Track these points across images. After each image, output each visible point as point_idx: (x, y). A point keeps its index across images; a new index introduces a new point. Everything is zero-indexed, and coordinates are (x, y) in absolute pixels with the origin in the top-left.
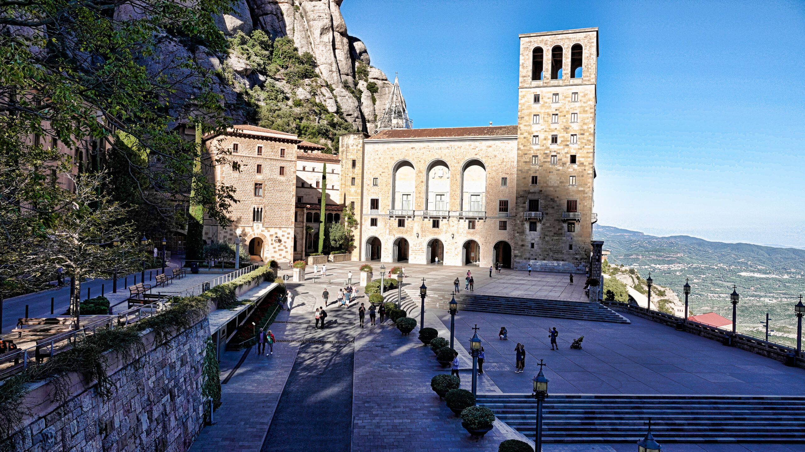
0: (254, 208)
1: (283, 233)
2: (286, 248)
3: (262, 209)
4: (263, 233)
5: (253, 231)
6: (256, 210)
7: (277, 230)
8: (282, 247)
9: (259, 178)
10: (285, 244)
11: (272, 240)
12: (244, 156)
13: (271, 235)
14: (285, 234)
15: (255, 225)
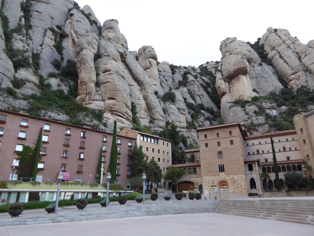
0: (219, 165)
1: (238, 177)
2: (241, 186)
3: (223, 165)
4: (226, 178)
5: (220, 177)
6: (220, 165)
7: (234, 176)
8: (238, 186)
9: (219, 149)
10: (240, 184)
11: (232, 182)
12: (210, 139)
13: (231, 179)
14: (239, 177)
15: (220, 174)
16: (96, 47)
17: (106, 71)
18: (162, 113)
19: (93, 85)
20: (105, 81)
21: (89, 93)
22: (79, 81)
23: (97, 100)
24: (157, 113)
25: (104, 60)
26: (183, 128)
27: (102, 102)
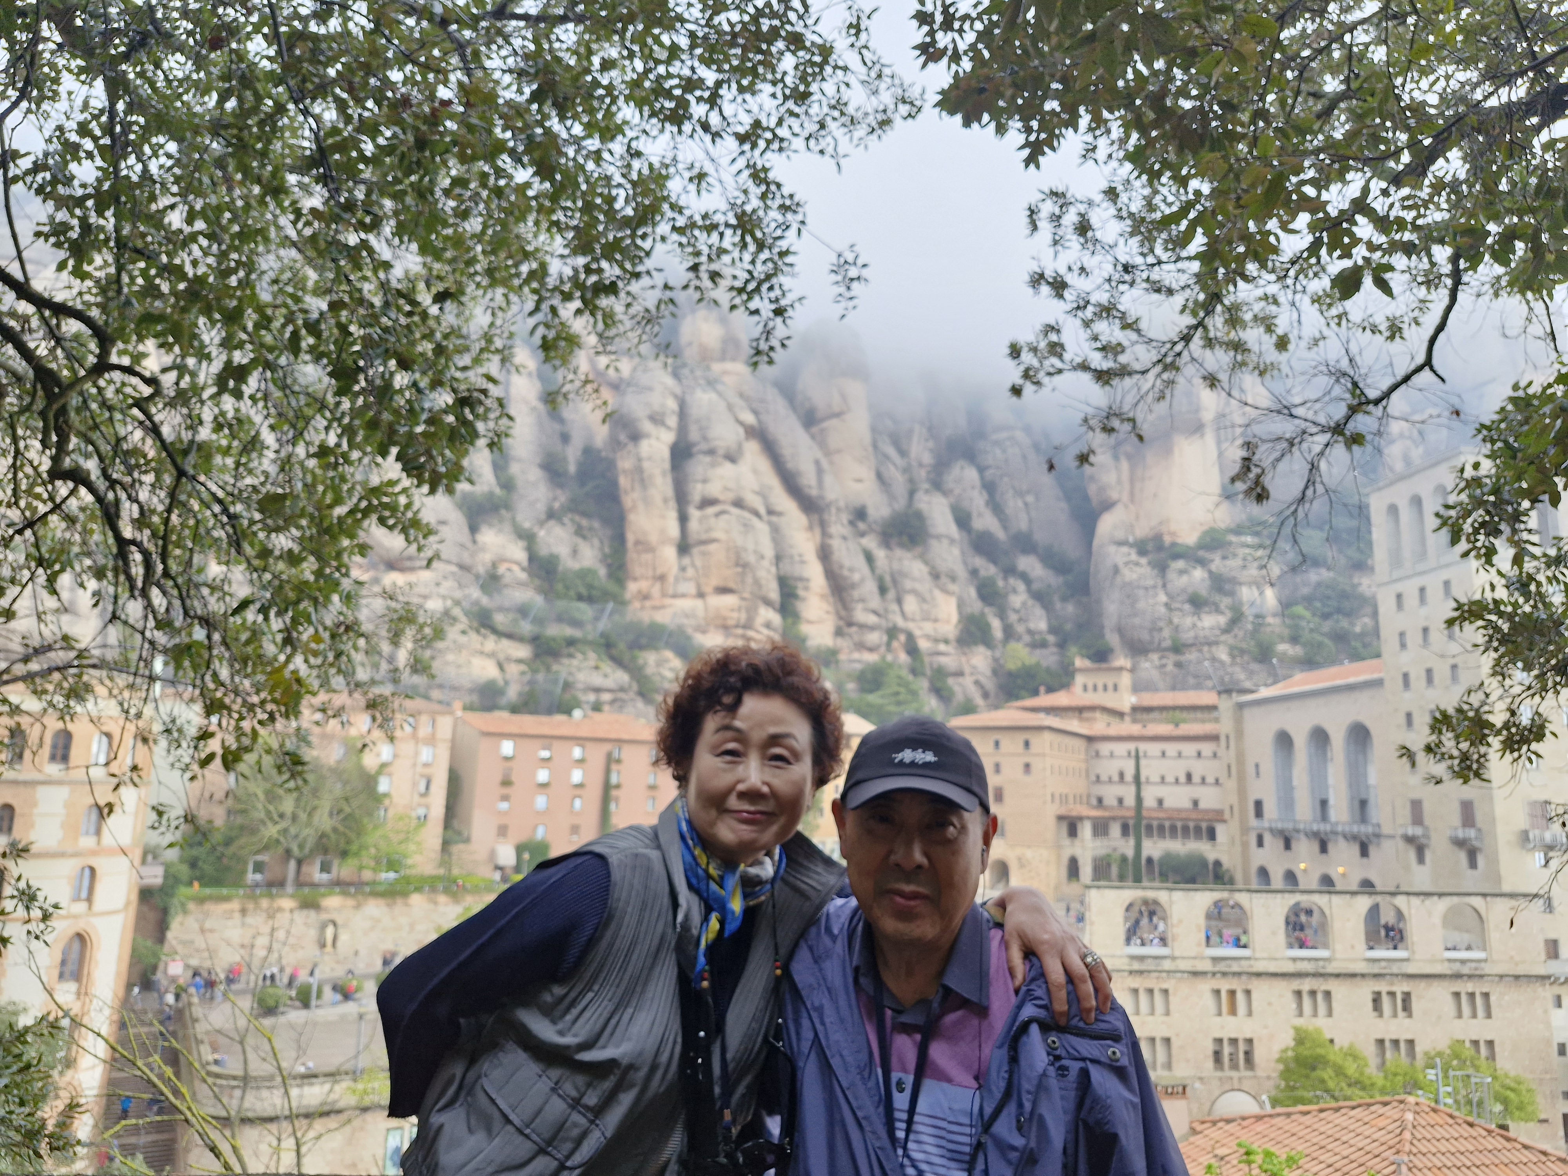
1: (1033, 855)
2: (1038, 875)
4: (1006, 853)
7: (1024, 850)
8: (1032, 874)
9: (997, 780)
10: (1036, 870)
13: (1019, 858)
14: (1038, 854)
16: (672, 421)
17: (707, 502)
18: (875, 602)
19: (670, 553)
20: (704, 537)
21: (662, 578)
22: (630, 538)
23: (683, 596)
24: (860, 606)
25: (698, 467)
26: (946, 642)
27: (699, 603)
